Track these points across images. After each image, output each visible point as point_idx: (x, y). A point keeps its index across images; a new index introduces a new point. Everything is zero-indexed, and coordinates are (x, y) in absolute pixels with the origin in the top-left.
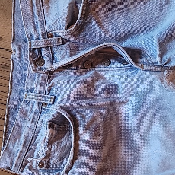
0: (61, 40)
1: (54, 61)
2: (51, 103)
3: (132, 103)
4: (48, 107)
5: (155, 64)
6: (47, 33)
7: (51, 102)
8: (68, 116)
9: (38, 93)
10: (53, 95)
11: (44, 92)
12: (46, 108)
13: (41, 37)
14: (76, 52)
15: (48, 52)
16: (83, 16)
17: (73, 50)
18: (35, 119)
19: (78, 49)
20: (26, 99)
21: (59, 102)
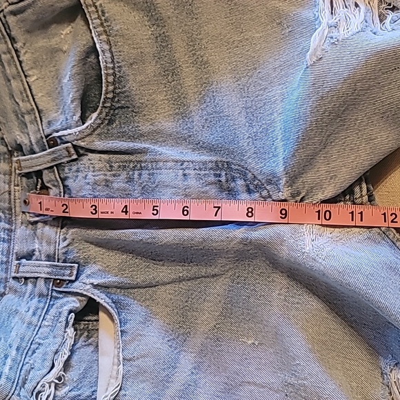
0: (72, 151)
2: (73, 278)
3: (237, 275)
4: (65, 288)
6: (46, 137)
7: (71, 276)
8: (108, 303)
9: (43, 258)
10: (74, 263)
11: (55, 258)
12: (61, 289)
13: (36, 148)
14: (106, 175)
15: (53, 178)
16: (110, 96)
17: (100, 170)
18: (39, 311)
19: (111, 166)
20: (18, 275)
21: (89, 276)
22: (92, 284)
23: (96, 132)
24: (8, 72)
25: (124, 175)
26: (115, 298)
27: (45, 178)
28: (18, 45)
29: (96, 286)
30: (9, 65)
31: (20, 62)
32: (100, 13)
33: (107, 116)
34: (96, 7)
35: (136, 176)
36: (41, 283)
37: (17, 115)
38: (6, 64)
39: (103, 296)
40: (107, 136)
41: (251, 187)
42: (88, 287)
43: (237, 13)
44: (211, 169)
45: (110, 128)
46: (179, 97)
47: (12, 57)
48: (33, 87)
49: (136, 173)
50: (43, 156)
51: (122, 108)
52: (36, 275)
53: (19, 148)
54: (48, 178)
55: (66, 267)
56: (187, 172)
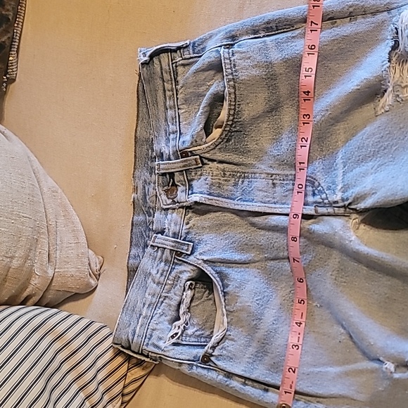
0: (199, 161)
1: (190, 192)
2: (189, 253)
4: (183, 258)
5: (334, 205)
6: (180, 151)
7: (187, 251)
9: (171, 235)
10: (191, 242)
11: (178, 235)
12: (180, 258)
13: (172, 157)
14: (220, 179)
15: (182, 179)
16: (230, 123)
17: (216, 176)
18: (165, 272)
19: (224, 174)
20: (154, 244)
21: (201, 254)
22: (203, 260)
23: (218, 147)
24: (168, 103)
25: (232, 181)
26: (218, 269)
27: (176, 179)
28: (179, 87)
29: (205, 261)
30: (170, 99)
31: (177, 99)
32: (232, 65)
33: (226, 136)
34: (231, 61)
35: (240, 182)
36: (167, 253)
37: (166, 133)
38: (167, 98)
39: (210, 268)
40: (225, 150)
41: (316, 192)
42: (200, 262)
43: (330, 76)
44: (291, 180)
45: (227, 144)
46: (278, 127)
47: (173, 94)
48: (181, 117)
49: (241, 180)
50: (178, 162)
51: (237, 131)
52: (165, 246)
53: (161, 156)
54: (179, 179)
55: (185, 244)
56: (275, 181)
